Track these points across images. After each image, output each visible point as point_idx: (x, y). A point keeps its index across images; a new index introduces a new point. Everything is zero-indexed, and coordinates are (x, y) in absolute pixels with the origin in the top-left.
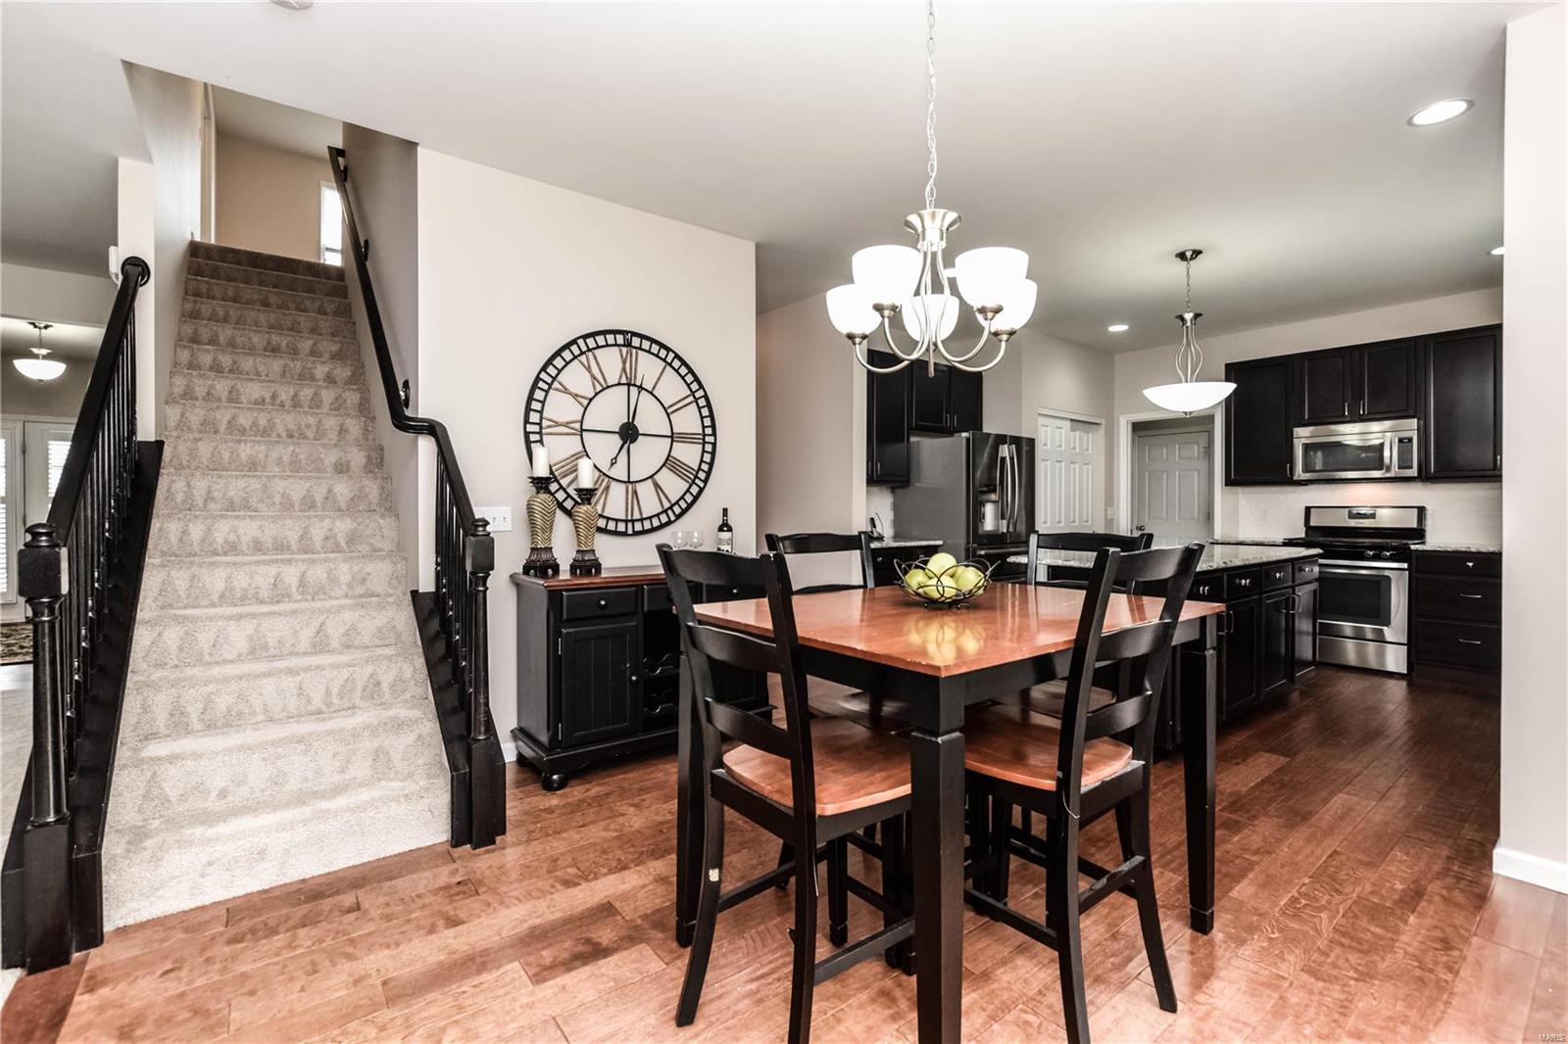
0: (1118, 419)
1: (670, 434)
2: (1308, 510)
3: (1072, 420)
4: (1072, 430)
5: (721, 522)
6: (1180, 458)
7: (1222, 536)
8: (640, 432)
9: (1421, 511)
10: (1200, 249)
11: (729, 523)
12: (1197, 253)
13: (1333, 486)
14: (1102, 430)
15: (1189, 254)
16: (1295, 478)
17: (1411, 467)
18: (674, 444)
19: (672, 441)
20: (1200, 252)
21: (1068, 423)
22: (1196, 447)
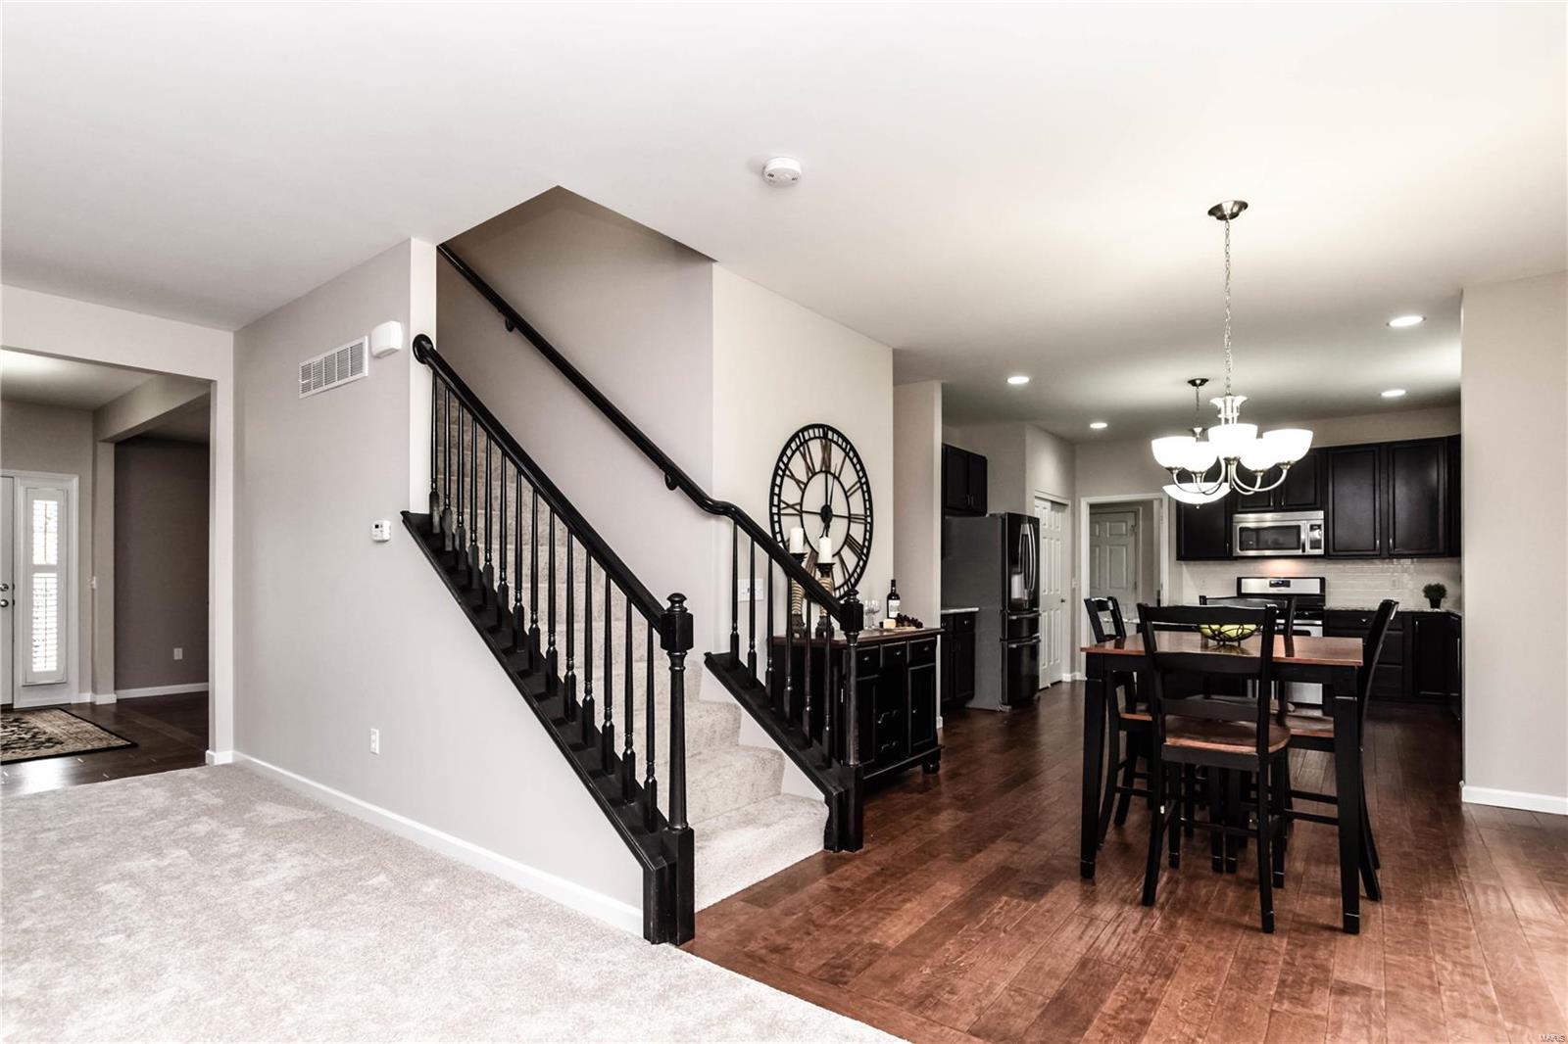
0: (1079, 501)
1: (847, 515)
2: (1239, 580)
3: (1052, 502)
4: (1052, 510)
5: (889, 592)
6: (1111, 535)
7: (1170, 602)
8: (834, 513)
9: (1323, 581)
10: (1207, 378)
11: (897, 592)
12: (1204, 381)
13: (1259, 561)
14: (1068, 510)
15: (1198, 382)
16: (1234, 555)
17: (1319, 548)
18: (852, 524)
19: (849, 522)
20: (1207, 380)
21: (1049, 505)
22: (1124, 525)
